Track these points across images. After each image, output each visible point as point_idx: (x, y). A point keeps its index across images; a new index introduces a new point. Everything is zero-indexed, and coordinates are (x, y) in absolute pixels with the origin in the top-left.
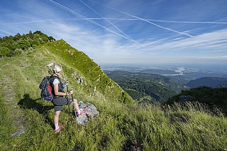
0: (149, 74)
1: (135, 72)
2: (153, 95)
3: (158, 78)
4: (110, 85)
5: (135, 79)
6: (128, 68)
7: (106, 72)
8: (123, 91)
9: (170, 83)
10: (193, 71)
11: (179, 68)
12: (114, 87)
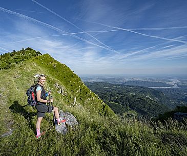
0: (133, 86)
1: (117, 84)
2: (139, 111)
3: (144, 90)
4: (90, 96)
5: (117, 92)
6: (109, 79)
7: (86, 83)
8: (103, 103)
9: (161, 97)
12: (94, 97)
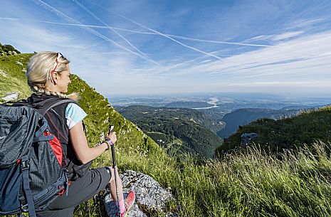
0: (176, 109)
1: (159, 106)
3: (189, 113)
4: (125, 128)
5: (160, 117)
6: (148, 100)
8: (145, 136)
9: (203, 119)
10: (228, 102)
11: (212, 99)
12: (132, 127)
